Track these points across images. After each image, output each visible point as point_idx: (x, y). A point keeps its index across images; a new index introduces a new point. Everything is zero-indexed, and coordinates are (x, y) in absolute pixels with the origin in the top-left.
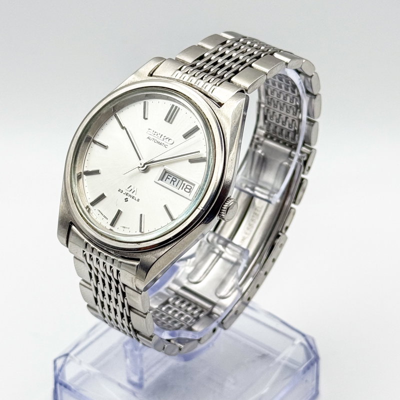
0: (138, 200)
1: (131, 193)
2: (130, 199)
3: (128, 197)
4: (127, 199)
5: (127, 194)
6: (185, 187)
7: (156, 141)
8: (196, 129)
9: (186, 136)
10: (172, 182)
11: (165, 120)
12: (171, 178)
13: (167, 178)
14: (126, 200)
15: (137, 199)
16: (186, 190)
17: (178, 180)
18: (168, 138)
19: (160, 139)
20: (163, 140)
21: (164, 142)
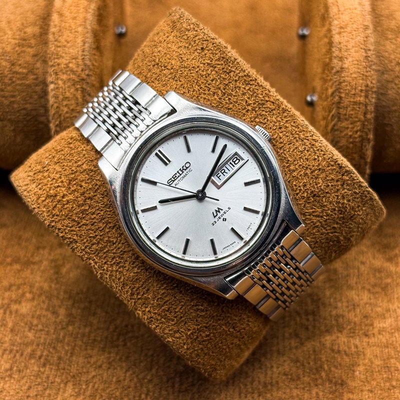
0: (229, 208)
1: (219, 215)
2: (224, 217)
3: (222, 218)
4: (223, 219)
5: (220, 218)
6: (233, 163)
7: (181, 179)
10: (224, 173)
11: (166, 164)
12: (221, 174)
13: (218, 177)
14: (225, 220)
16: (236, 162)
17: (224, 168)
18: (183, 167)
19: (181, 175)
20: (183, 172)
21: (185, 172)
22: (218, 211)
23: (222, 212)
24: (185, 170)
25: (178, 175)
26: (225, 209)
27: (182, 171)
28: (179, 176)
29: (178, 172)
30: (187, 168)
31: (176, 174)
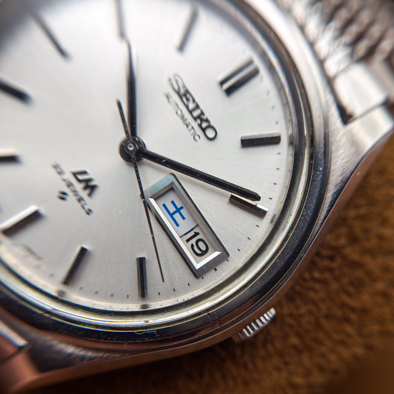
0: (89, 212)
1: (79, 187)
2: (71, 198)
3: (67, 190)
4: (64, 193)
5: (70, 185)
7: (179, 112)
8: (274, 141)
9: (248, 143)
11: (222, 83)
14: (63, 196)
15: (86, 207)
18: (207, 121)
19: (191, 112)
20: (195, 119)
21: (195, 124)
22: (90, 187)
23: (84, 194)
24: (200, 126)
25: (191, 106)
26: (90, 203)
27: (199, 117)
28: (187, 107)
29: (197, 107)
30: (204, 130)
31: (194, 101)
